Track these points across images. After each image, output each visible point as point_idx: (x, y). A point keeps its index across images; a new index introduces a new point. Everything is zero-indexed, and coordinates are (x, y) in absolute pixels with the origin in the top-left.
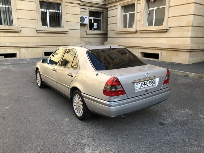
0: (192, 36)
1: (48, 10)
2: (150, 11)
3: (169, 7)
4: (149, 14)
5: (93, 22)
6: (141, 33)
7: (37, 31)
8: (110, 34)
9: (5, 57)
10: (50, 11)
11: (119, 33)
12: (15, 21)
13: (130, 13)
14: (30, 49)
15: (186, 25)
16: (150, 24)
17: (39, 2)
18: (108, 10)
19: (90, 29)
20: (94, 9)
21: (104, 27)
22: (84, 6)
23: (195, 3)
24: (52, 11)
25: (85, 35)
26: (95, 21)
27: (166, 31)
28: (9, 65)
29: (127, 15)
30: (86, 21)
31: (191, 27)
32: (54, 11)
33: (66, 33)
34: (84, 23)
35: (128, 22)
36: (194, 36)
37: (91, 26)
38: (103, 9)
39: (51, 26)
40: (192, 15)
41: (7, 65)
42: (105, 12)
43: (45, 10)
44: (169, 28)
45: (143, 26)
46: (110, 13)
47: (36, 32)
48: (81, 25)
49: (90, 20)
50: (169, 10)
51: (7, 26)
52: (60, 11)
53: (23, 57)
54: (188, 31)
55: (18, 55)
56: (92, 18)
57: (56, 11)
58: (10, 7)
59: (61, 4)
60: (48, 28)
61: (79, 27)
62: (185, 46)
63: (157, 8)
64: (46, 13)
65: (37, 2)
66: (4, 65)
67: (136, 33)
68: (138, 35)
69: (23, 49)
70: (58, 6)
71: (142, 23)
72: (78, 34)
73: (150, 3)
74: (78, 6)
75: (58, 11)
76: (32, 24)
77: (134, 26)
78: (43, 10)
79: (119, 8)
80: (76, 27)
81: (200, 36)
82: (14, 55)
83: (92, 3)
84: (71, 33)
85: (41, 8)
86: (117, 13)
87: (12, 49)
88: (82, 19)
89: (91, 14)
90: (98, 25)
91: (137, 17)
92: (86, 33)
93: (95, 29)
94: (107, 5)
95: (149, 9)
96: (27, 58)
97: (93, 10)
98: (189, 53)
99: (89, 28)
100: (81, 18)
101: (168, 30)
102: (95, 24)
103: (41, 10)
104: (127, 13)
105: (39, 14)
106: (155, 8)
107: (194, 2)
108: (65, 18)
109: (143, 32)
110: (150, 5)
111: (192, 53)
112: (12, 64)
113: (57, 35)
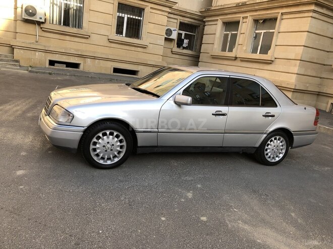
0: (298, 73)
1: (126, 15)
2: (256, 34)
3: (279, 32)
4: (255, 38)
5: (183, 38)
6: (242, 61)
7: (109, 39)
8: (202, 57)
9: (66, 67)
10: (129, 16)
11: (214, 57)
12: (85, 24)
13: (233, 32)
14: (97, 60)
15: (293, 58)
16: (254, 51)
17: (117, 5)
18: (206, 24)
19: (177, 47)
20: (187, 20)
21: (198, 47)
22: (174, 14)
23: (308, 32)
24: (131, 17)
25: (170, 54)
26: (187, 36)
27: (270, 62)
28: (71, 75)
29: (228, 34)
30: (174, 36)
31: (299, 61)
32: (134, 17)
33: (144, 47)
34: (171, 37)
35: (228, 44)
36: (303, 73)
37: (180, 43)
38: (200, 22)
39: (127, 36)
40: (303, 47)
41: (69, 75)
42: (201, 26)
43: (123, 15)
44: (275, 58)
45: (245, 51)
46: (207, 29)
47: (108, 41)
48: (166, 39)
49: (180, 35)
50: (277, 36)
51: (75, 29)
52: (142, 19)
53: (87, 70)
54: (296, 65)
55: (81, 67)
56: (183, 33)
57: (137, 18)
58: (82, 5)
59: (144, 9)
60: (123, 38)
61: (162, 42)
62: (288, 84)
63: (265, 31)
64: (123, 18)
65: (115, 3)
66: (66, 75)
67: (235, 60)
68: (238, 63)
69: (89, 59)
70: (140, 11)
71: (244, 48)
72: (160, 51)
73: (258, 24)
74: (166, 14)
75: (139, 18)
76: (104, 31)
77: (234, 50)
78: (121, 15)
79: (220, 23)
80: (159, 41)
81: (312, 75)
82: (76, 66)
83: (186, 12)
84: (151, 48)
85: (118, 11)
86: (216, 30)
87: (76, 58)
88: (169, 32)
89: (182, 26)
90: (189, 43)
91: (240, 39)
92: (172, 51)
93: (184, 48)
94: (205, 17)
95: (257, 31)
96: (91, 71)
97: (186, 22)
98: (291, 93)
99: (176, 45)
100: (167, 30)
101: (273, 61)
102: (186, 41)
103: (118, 14)
104: (228, 32)
105: (115, 18)
106: (263, 31)
107: (307, 30)
108: (146, 28)
109: (244, 60)
110: (258, 26)
111: (296, 94)
112: (74, 75)
113: (133, 48)
